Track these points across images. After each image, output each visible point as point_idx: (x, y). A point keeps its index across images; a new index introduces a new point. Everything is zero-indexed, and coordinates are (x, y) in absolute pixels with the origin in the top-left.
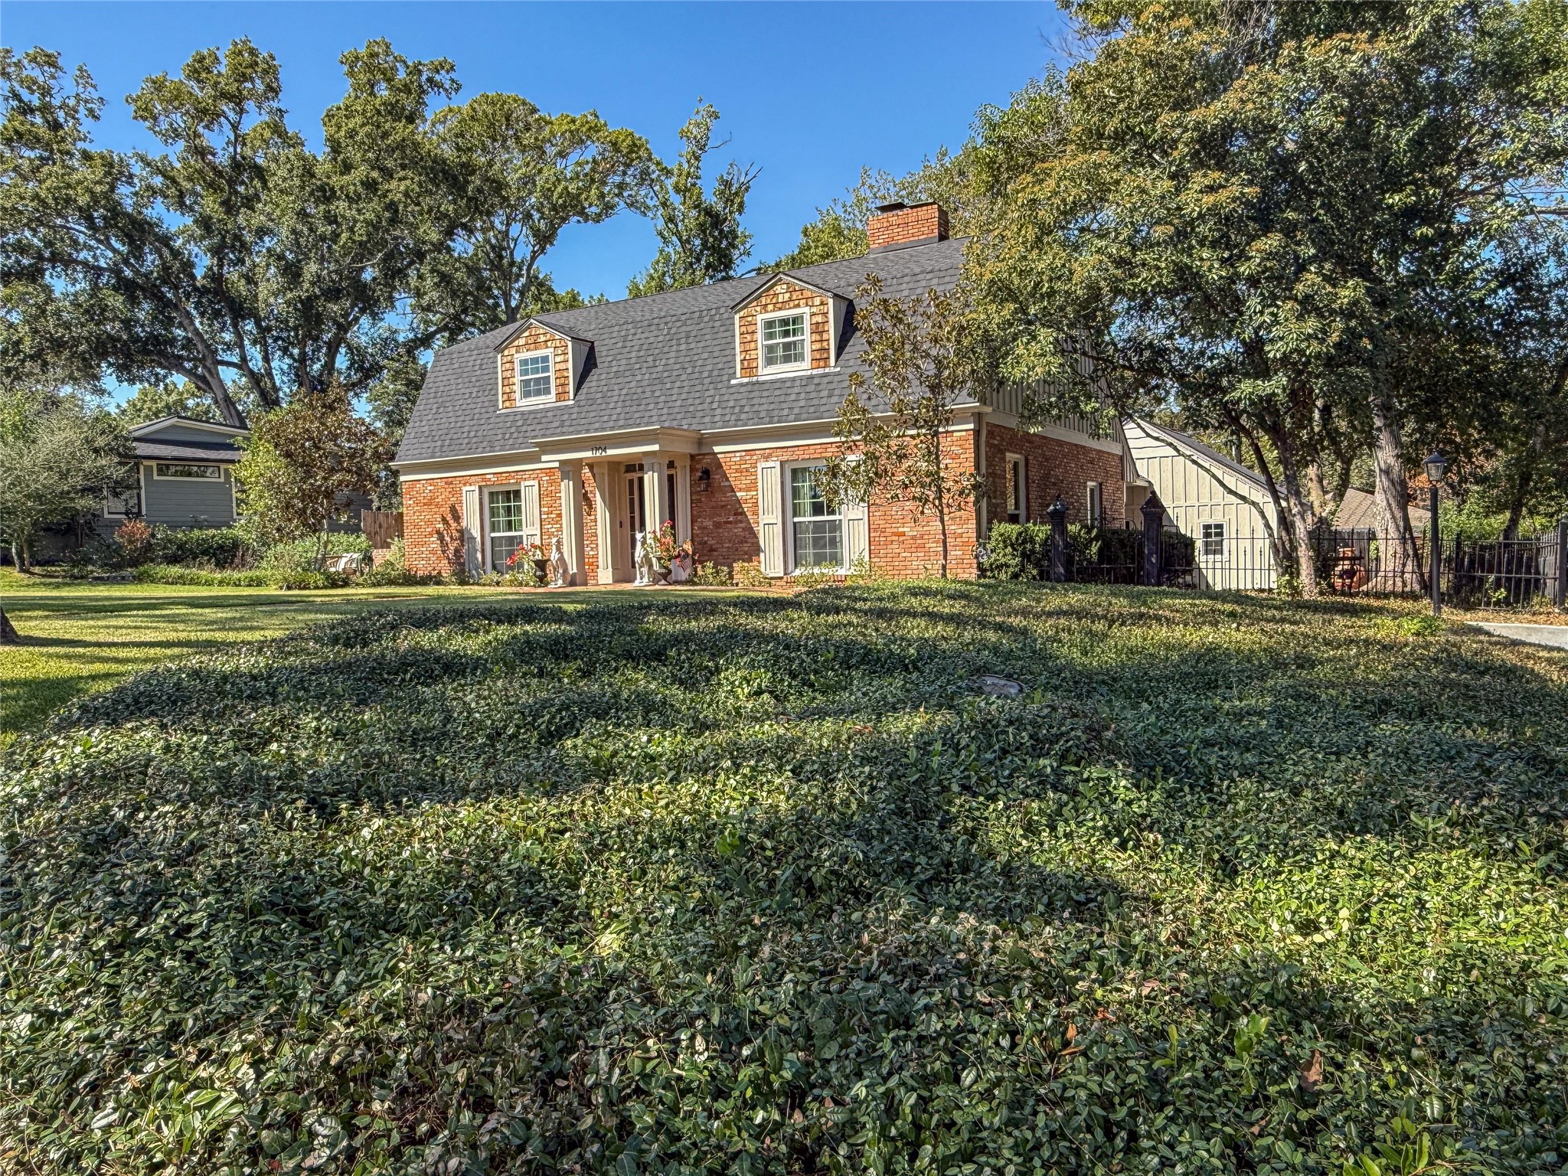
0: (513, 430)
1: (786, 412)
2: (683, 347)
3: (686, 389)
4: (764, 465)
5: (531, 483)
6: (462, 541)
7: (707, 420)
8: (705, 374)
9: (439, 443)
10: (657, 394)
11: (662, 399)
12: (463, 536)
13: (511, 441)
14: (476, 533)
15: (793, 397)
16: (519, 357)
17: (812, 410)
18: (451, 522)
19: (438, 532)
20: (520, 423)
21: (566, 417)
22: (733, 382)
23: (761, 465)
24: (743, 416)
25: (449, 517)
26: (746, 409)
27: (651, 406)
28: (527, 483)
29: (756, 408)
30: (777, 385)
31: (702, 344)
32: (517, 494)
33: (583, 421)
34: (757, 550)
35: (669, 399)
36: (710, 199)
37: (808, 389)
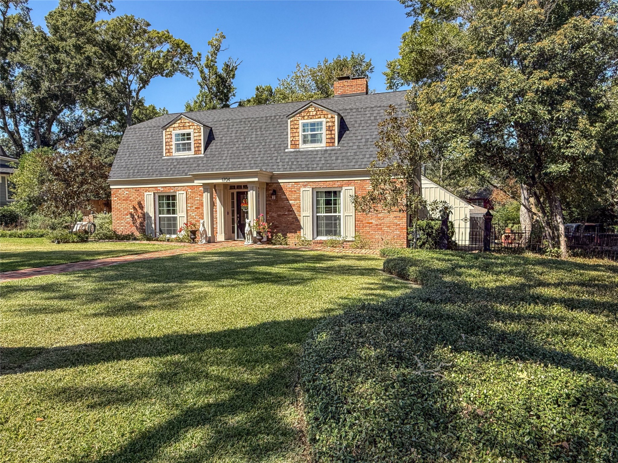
0: (172, 167)
1: (315, 166)
2: (259, 133)
3: (262, 152)
4: (304, 189)
5: (182, 192)
6: (144, 218)
7: (275, 167)
8: (272, 146)
9: (132, 171)
10: (247, 154)
11: (250, 156)
12: (145, 216)
13: (171, 172)
14: (152, 215)
15: (318, 159)
16: (174, 133)
17: (328, 165)
18: (138, 209)
19: (131, 214)
20: (175, 164)
21: (200, 162)
22: (286, 150)
23: (302, 190)
24: (293, 167)
25: (137, 207)
26: (295, 163)
27: (245, 159)
28: (180, 192)
29: (299, 163)
30: (309, 153)
31: (269, 132)
32: (174, 197)
33: (209, 165)
34: (299, 228)
35: (254, 156)
36: (220, 71)
37: (325, 156)
